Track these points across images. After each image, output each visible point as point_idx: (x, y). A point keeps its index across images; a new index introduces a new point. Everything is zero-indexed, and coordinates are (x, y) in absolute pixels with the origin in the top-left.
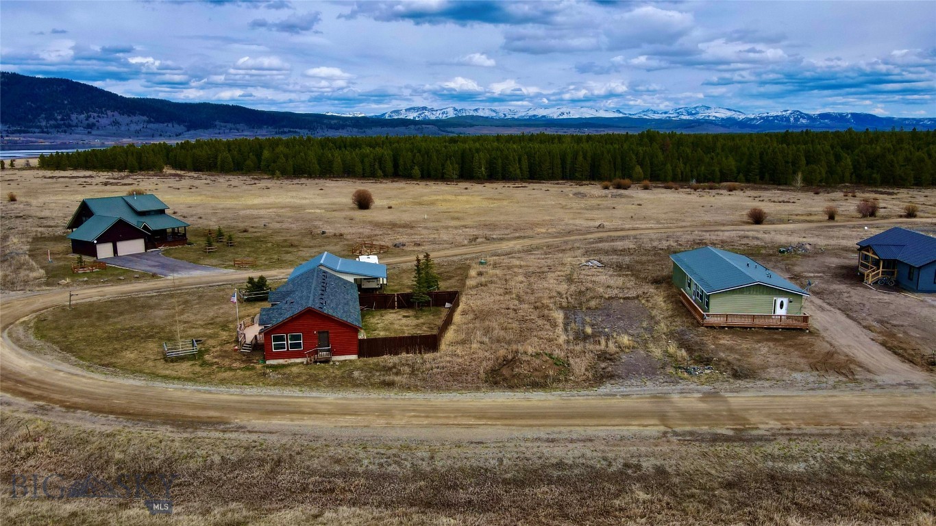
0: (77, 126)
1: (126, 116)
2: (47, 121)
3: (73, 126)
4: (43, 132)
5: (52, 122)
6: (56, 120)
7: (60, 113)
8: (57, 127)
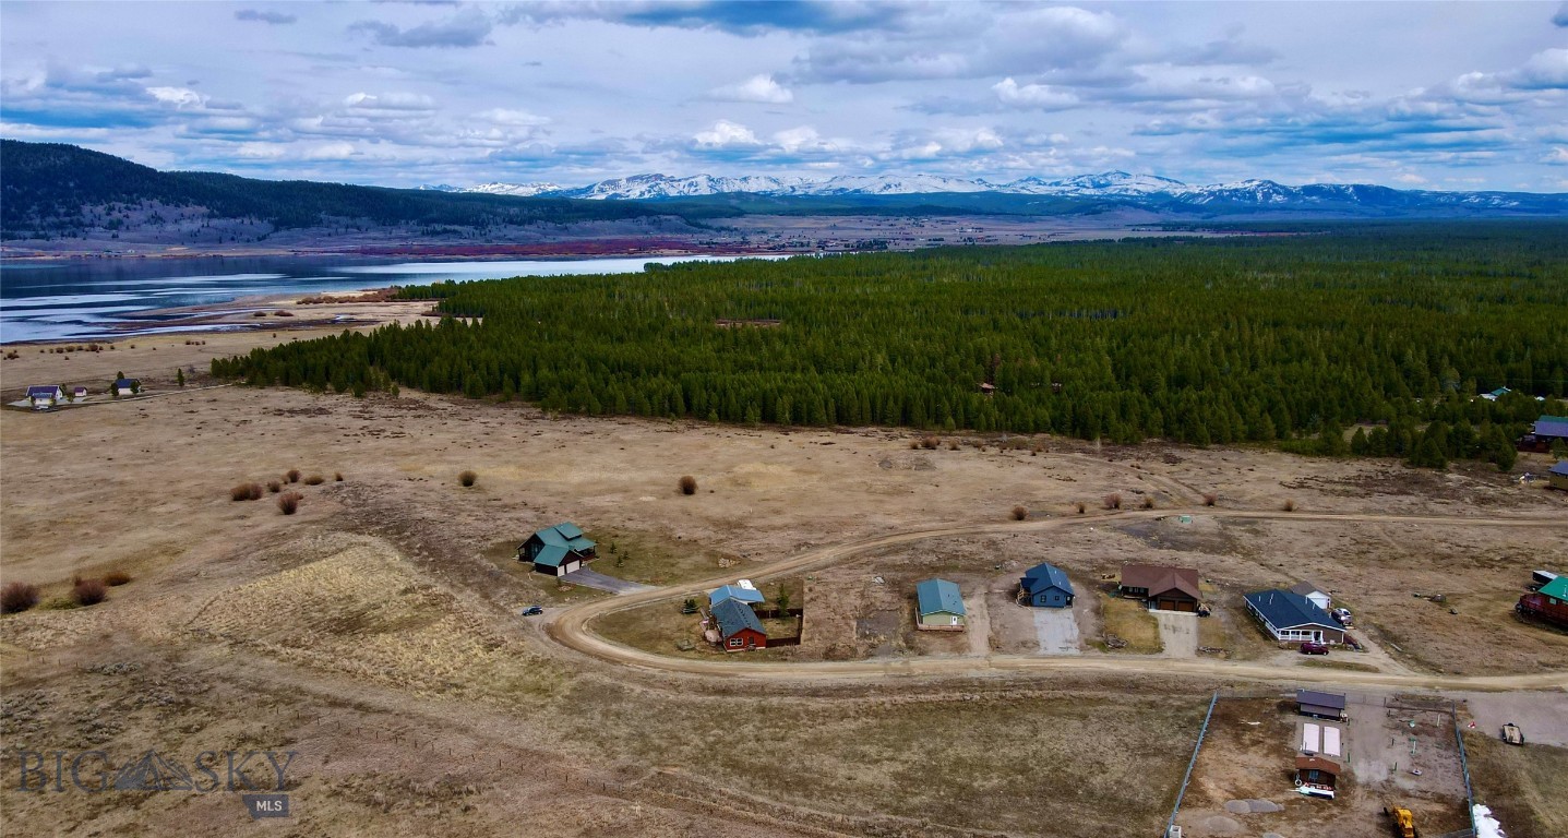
0: (92, 225)
1: (171, 207)
2: (43, 217)
3: (87, 226)
4: (38, 237)
5: (51, 219)
6: (57, 215)
7: (64, 203)
8: (60, 226)
